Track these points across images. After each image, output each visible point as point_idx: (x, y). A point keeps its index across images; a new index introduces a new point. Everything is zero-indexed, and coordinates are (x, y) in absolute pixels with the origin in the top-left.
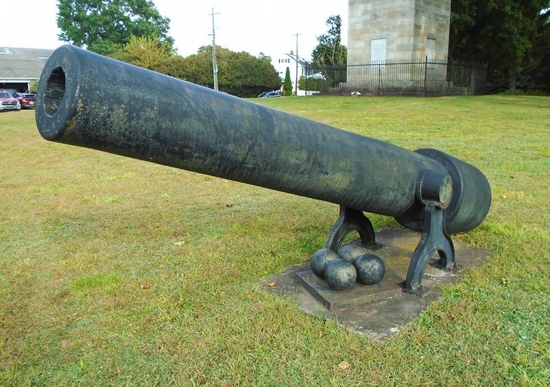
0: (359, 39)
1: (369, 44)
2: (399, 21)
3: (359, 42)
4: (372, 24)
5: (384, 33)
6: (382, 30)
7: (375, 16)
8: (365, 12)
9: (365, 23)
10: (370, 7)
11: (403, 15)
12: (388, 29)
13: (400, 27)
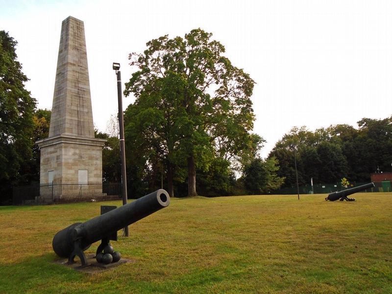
0: (71, 169)
1: (77, 172)
2: (95, 162)
3: (71, 170)
4: (79, 161)
5: (87, 167)
6: (85, 165)
7: (81, 157)
8: (75, 154)
9: (75, 160)
10: (77, 151)
11: (97, 159)
12: (89, 165)
13: (95, 165)
